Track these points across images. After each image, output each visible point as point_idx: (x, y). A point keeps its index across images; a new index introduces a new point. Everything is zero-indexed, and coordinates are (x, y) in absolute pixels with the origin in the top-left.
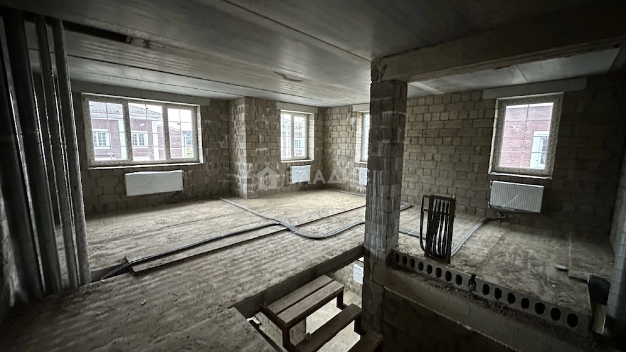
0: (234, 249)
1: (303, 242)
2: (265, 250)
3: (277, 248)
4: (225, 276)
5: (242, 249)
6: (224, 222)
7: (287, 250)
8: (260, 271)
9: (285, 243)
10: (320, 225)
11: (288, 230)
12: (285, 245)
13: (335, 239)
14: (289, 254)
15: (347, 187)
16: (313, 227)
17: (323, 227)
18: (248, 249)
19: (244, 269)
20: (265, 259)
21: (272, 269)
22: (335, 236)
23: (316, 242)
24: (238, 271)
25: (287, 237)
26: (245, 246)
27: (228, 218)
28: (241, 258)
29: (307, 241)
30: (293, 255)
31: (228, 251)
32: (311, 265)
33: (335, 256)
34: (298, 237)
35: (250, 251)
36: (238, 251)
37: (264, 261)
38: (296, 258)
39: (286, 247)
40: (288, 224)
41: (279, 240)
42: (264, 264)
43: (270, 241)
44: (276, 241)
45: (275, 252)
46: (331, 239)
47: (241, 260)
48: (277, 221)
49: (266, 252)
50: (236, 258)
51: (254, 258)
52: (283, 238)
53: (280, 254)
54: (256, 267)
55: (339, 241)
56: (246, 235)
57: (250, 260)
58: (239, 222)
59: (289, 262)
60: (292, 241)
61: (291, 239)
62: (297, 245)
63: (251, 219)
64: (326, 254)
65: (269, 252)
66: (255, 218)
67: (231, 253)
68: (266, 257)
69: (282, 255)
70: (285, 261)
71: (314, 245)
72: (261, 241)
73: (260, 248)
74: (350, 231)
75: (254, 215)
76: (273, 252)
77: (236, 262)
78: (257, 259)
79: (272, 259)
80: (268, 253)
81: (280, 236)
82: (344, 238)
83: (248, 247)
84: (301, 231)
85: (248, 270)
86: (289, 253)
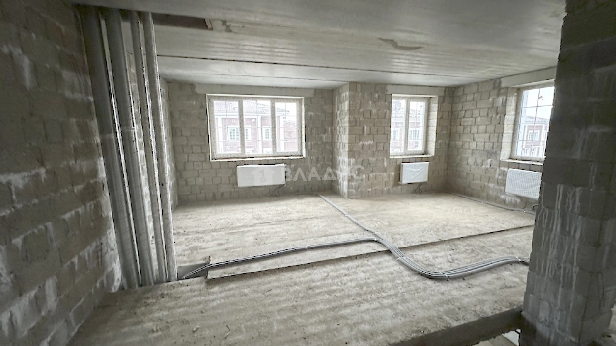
0: (315, 269)
1: (408, 279)
2: (351, 281)
3: (368, 281)
4: (291, 314)
5: (324, 272)
6: (315, 226)
7: (382, 289)
8: (336, 319)
9: (381, 274)
10: (437, 252)
11: (388, 252)
12: (381, 277)
13: (463, 284)
14: (384, 297)
15: (484, 194)
16: (427, 255)
17: (442, 257)
18: (330, 274)
19: (318, 308)
20: (349, 296)
21: (355, 319)
22: (462, 278)
23: (430, 283)
24: (309, 309)
25: (386, 264)
26: (329, 268)
27: (320, 222)
28: (318, 287)
29: (415, 278)
30: (390, 301)
31: (307, 271)
32: (417, 331)
33: (462, 322)
34: (402, 268)
35: (333, 278)
36: (318, 273)
37: (346, 301)
38: (394, 309)
39: (382, 281)
40: (390, 244)
41: (373, 267)
42: (346, 306)
43: (362, 266)
44: (369, 268)
45: (365, 288)
46: (456, 284)
47: (318, 291)
48: (376, 235)
49: (353, 284)
50: (313, 285)
51: (334, 291)
52: (380, 266)
53: (371, 292)
54: (334, 309)
55: (470, 291)
56: (334, 250)
57: (329, 292)
58: (330, 229)
59: (382, 312)
60: (392, 274)
61: (391, 269)
62: (399, 282)
63: (345, 227)
64: (447, 313)
65: (357, 286)
66: (350, 225)
67: (310, 274)
68: (351, 293)
69: (374, 296)
70: (376, 309)
71: (425, 289)
72: (350, 264)
73: (346, 275)
74: (492, 273)
75: (349, 221)
76: (361, 287)
77: (310, 292)
78: (338, 294)
79: (358, 299)
80: (354, 287)
81: (376, 260)
82: (479, 286)
83: (332, 271)
84: (407, 257)
85: (321, 311)
86: (384, 294)
